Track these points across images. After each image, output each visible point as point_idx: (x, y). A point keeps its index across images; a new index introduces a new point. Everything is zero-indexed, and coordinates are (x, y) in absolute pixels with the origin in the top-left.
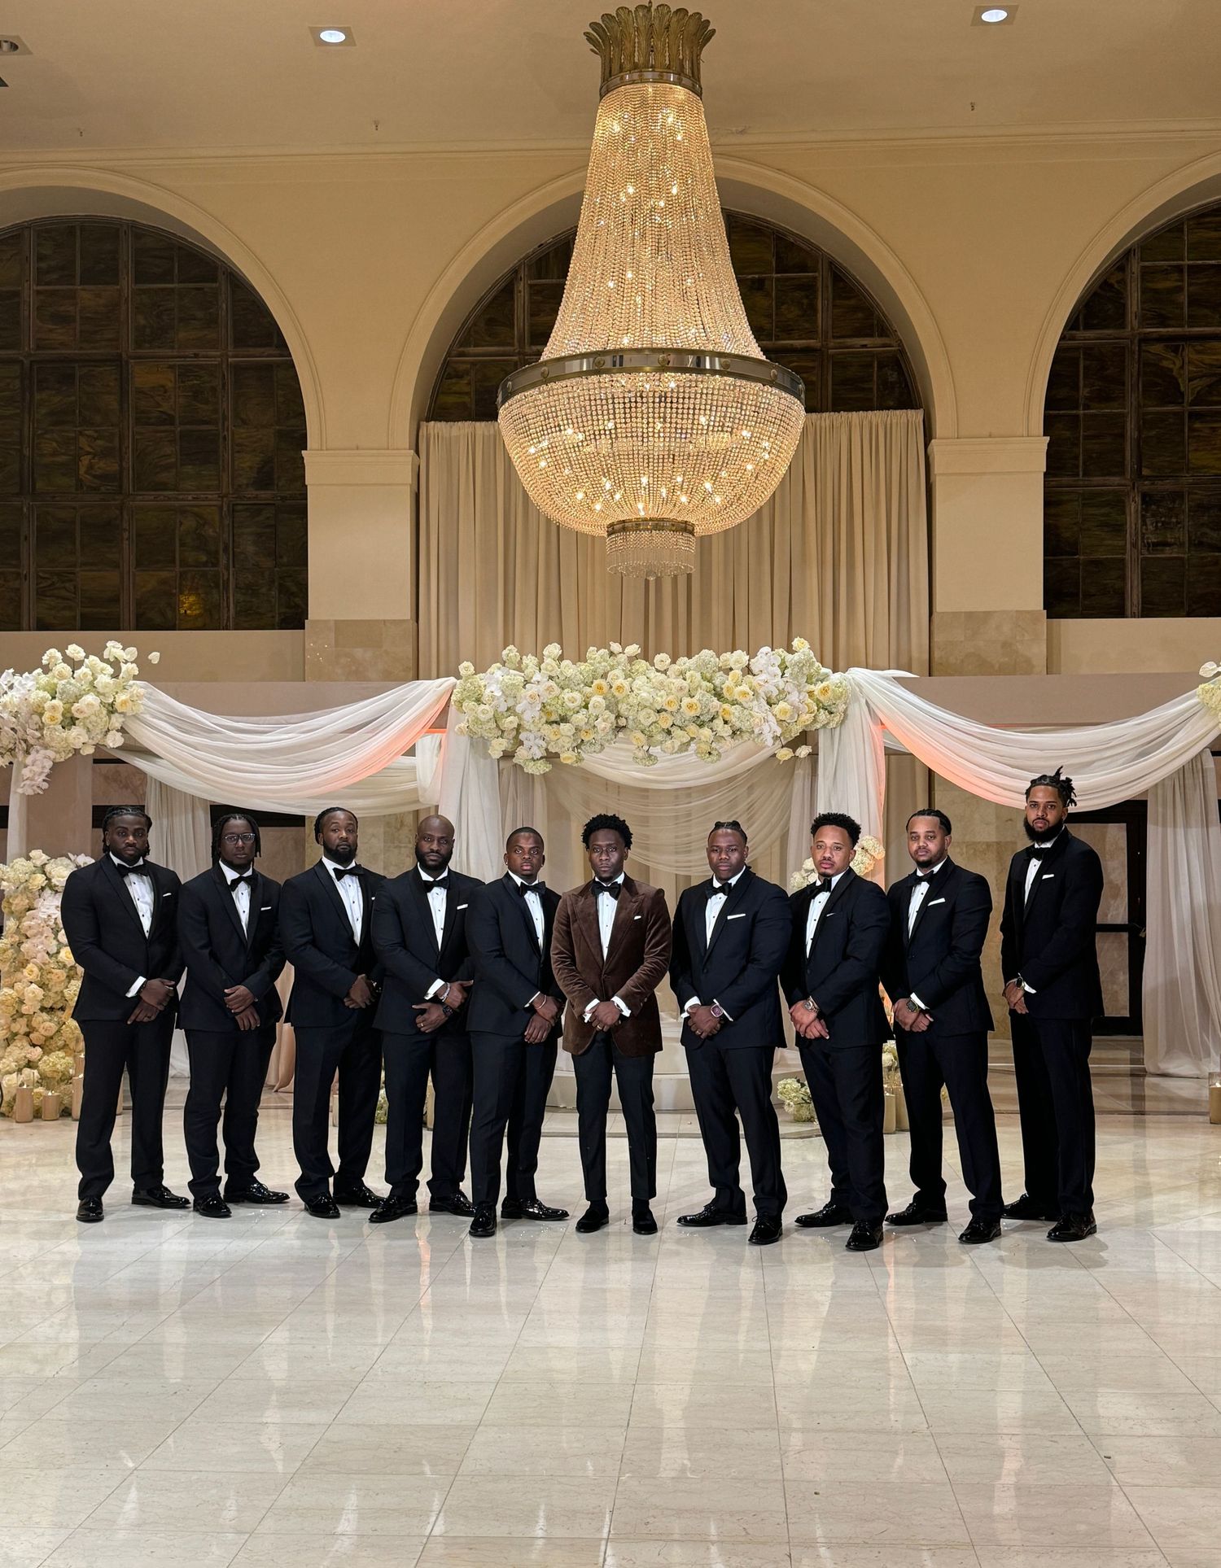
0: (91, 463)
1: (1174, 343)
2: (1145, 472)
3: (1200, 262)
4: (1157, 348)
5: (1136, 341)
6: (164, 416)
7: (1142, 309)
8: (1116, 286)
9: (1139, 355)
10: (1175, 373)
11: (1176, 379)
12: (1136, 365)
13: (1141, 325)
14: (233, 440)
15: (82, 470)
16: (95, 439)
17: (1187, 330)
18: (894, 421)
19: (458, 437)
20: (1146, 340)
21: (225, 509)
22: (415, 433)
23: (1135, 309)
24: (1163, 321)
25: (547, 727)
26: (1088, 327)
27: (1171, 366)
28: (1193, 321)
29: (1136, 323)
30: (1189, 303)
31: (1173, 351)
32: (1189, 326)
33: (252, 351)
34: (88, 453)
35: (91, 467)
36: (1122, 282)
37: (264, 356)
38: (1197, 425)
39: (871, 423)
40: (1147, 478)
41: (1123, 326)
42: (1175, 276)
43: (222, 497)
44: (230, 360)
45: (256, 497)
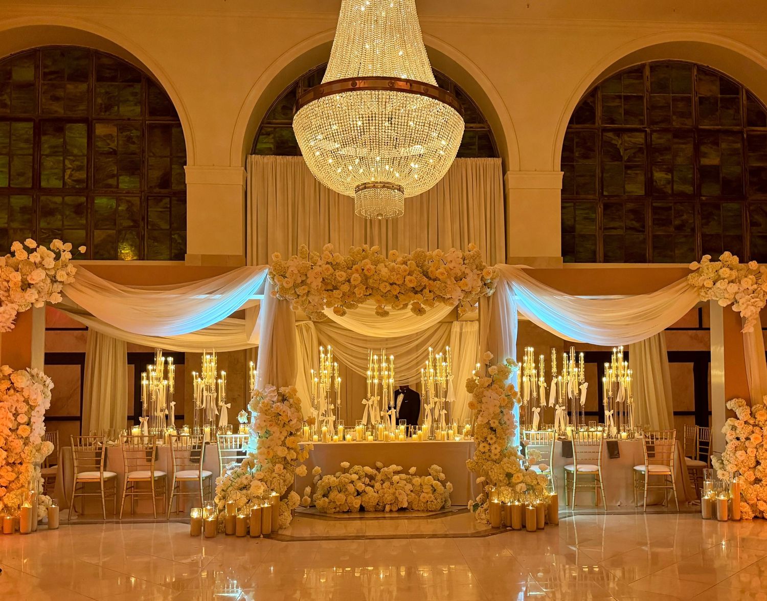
0: (71, 173)
1: (619, 132)
2: (605, 193)
3: (629, 94)
4: (610, 135)
5: (600, 130)
6: (111, 150)
7: (603, 115)
8: (590, 104)
9: (602, 138)
10: (618, 146)
11: (619, 149)
12: (600, 142)
13: (602, 123)
14: (148, 163)
15: (66, 177)
16: (74, 161)
17: (624, 126)
18: (488, 163)
19: (267, 163)
20: (605, 130)
21: (143, 198)
22: (244, 160)
23: (599, 115)
24: (613, 122)
25: (325, 292)
26: (578, 123)
27: (616, 143)
28: (626, 122)
29: (600, 122)
30: (624, 113)
31: (617, 136)
32: (625, 125)
33: (159, 118)
34: (69, 168)
35: (71, 176)
36: (594, 102)
37: (165, 120)
38: (629, 172)
39: (476, 164)
40: (606, 196)
41: (594, 123)
42: (618, 100)
43: (142, 192)
44: (147, 122)
45: (160, 193)
